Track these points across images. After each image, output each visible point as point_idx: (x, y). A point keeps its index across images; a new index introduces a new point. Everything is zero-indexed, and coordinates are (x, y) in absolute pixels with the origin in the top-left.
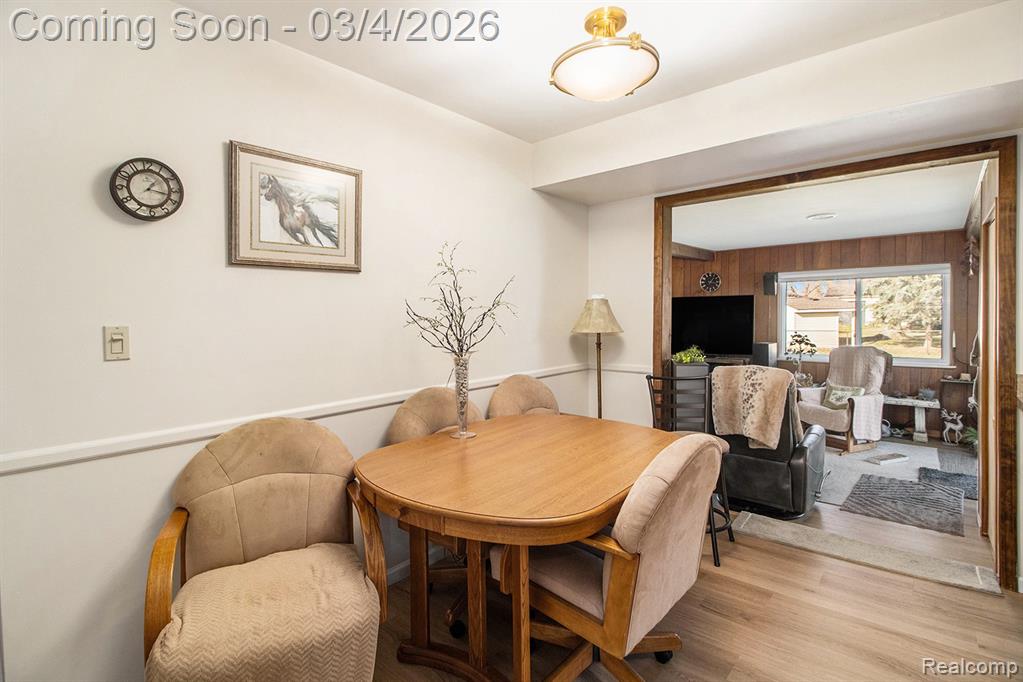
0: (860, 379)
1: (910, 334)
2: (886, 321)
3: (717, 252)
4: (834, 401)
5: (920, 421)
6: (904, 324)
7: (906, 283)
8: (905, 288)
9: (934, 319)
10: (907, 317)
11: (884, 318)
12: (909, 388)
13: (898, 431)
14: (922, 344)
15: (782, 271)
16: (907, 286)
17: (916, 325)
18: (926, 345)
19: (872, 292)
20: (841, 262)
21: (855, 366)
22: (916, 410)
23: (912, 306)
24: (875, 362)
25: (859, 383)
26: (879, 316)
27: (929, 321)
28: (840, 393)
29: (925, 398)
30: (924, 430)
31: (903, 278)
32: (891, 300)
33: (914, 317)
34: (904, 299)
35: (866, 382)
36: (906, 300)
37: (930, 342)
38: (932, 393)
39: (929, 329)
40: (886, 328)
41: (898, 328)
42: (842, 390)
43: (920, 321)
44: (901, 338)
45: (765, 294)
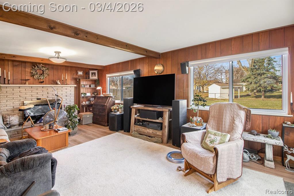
0: (227, 127)
1: (257, 94)
2: (249, 90)
3: (162, 54)
4: (208, 143)
5: (269, 153)
6: (255, 91)
7: (255, 78)
8: (255, 79)
9: (265, 89)
10: (256, 89)
11: (249, 89)
12: (261, 128)
13: (255, 157)
14: (261, 97)
15: (191, 61)
16: (256, 78)
17: (259, 91)
18: (262, 98)
19: (245, 81)
20: (221, 53)
21: (224, 117)
22: (267, 145)
23: (258, 85)
24: (238, 115)
25: (227, 130)
26: (247, 88)
27: (263, 90)
28: (213, 137)
29: (273, 137)
30: (272, 160)
31: (255, 76)
32: (251, 83)
33: (258, 88)
34: (255, 83)
35: (231, 130)
36: (256, 83)
37: (264, 97)
38: (276, 133)
39: (263, 93)
40: (250, 92)
41: (253, 92)
42: (215, 135)
43: (260, 90)
44: (254, 95)
45: (182, 73)
